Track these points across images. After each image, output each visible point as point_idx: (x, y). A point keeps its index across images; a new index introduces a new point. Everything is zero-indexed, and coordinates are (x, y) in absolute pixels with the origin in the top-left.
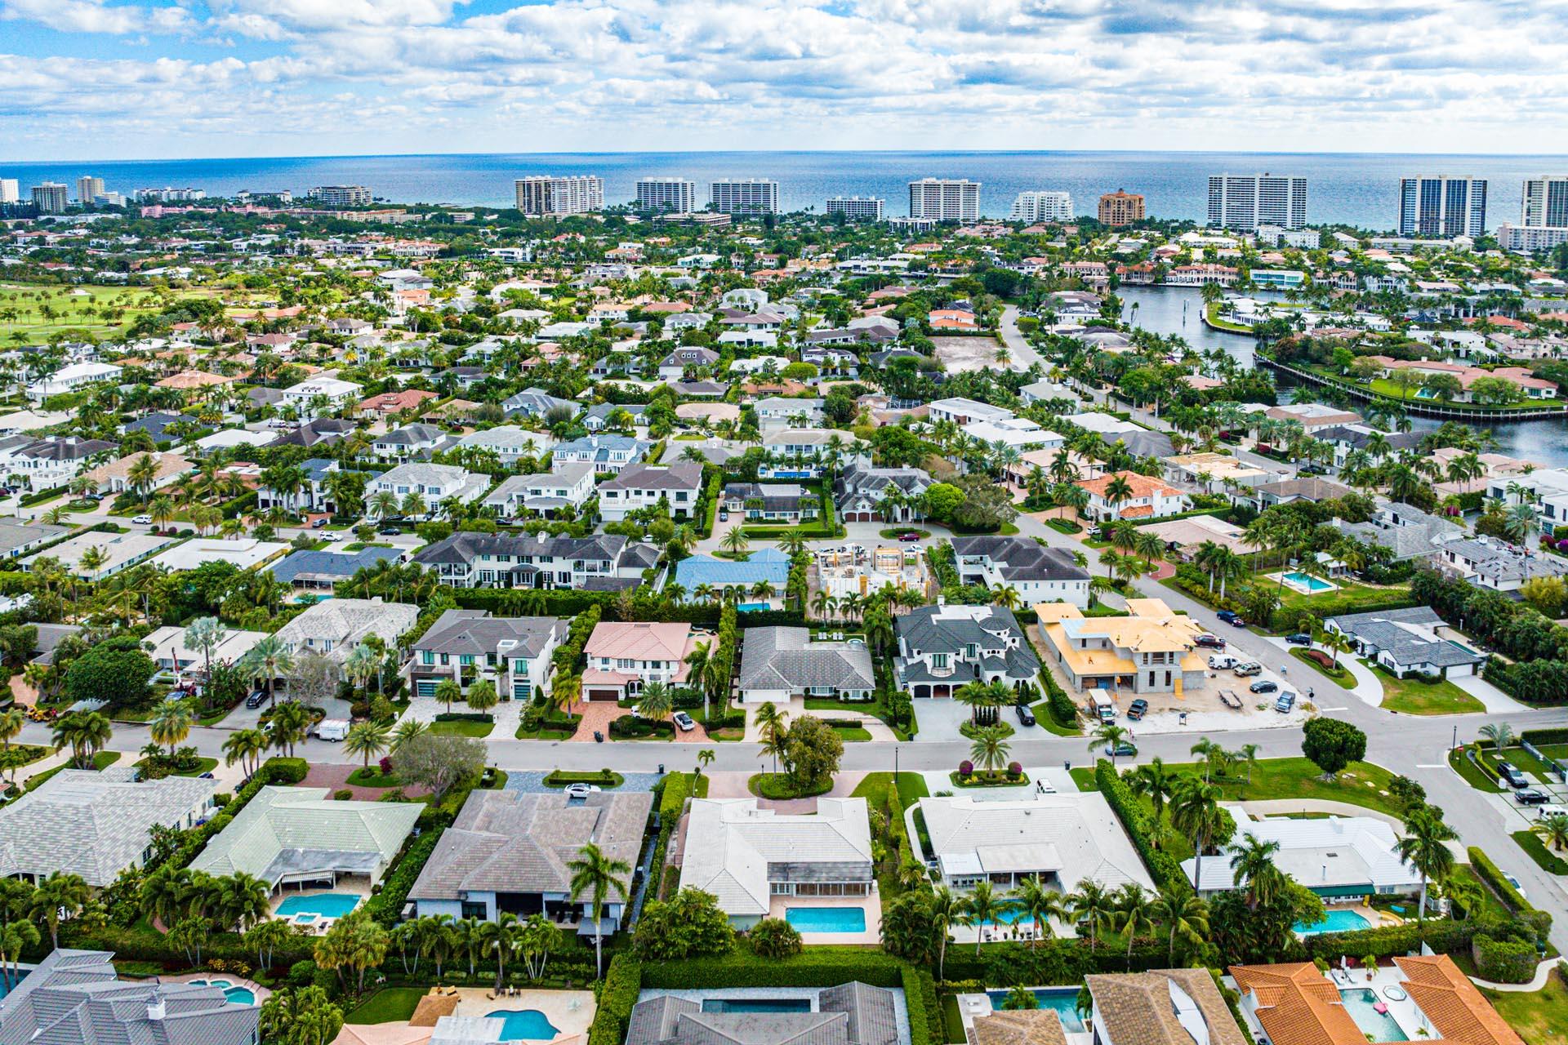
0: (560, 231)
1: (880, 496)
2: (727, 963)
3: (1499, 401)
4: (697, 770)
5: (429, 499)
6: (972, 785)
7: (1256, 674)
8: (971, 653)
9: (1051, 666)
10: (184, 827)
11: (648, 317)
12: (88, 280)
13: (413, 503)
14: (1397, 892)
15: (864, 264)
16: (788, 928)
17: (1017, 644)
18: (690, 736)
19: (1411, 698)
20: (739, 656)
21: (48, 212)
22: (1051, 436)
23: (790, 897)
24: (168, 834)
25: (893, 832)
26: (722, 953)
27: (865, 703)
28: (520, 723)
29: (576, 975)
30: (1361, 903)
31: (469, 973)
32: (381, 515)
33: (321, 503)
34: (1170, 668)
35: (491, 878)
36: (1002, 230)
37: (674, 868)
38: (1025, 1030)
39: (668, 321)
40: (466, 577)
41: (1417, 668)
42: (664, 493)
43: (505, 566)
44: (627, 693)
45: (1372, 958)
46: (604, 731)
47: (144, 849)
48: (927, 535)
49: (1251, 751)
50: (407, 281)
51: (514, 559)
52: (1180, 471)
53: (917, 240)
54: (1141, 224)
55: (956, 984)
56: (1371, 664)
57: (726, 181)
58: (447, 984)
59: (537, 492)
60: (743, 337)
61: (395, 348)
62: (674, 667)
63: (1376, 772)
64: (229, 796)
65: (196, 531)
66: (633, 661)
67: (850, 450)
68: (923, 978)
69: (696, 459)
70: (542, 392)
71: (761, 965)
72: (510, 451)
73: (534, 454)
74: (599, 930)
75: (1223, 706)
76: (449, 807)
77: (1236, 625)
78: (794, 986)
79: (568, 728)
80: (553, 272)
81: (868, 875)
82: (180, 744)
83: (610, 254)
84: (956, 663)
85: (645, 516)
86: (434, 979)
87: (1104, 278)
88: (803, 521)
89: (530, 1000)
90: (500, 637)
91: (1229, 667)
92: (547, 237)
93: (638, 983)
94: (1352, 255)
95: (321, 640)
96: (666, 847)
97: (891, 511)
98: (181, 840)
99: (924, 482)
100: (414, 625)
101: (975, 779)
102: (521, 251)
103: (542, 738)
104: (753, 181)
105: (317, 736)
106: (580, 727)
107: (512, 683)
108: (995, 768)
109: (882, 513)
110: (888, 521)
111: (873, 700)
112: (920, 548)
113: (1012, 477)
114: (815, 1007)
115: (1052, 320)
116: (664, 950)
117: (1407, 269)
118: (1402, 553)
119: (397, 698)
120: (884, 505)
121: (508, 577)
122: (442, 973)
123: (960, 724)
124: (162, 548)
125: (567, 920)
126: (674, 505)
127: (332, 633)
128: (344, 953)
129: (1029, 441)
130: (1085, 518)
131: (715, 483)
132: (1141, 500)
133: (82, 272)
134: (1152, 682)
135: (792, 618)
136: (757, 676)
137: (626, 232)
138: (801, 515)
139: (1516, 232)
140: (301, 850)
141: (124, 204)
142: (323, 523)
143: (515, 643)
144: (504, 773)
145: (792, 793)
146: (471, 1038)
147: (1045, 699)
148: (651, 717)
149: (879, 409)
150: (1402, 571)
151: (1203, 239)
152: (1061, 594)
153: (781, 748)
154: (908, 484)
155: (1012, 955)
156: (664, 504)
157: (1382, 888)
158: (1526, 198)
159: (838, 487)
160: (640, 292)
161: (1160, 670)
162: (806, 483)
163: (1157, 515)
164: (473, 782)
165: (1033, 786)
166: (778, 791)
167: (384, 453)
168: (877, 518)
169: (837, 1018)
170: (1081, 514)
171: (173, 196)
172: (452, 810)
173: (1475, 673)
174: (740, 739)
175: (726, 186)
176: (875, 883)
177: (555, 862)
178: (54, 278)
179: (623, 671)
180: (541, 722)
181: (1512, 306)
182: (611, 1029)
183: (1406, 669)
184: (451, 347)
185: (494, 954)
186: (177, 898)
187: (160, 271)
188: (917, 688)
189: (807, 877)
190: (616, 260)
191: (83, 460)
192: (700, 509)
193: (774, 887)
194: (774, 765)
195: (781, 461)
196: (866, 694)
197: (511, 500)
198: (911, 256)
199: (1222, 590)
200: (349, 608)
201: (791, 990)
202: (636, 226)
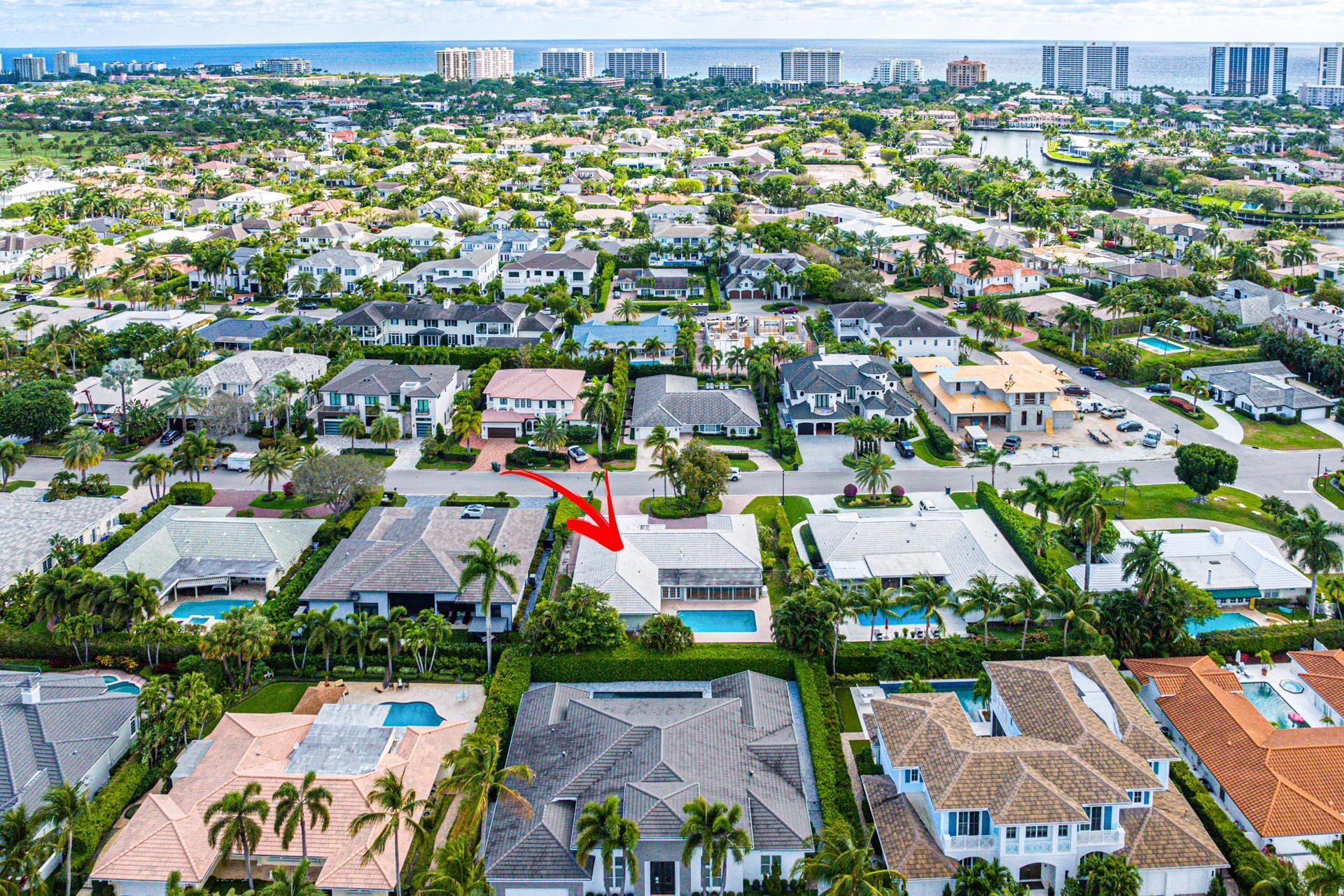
0: (474, 90)
1: (762, 275)
2: (618, 656)
3: (1316, 211)
4: (590, 493)
5: (345, 280)
6: (857, 506)
7: (1121, 417)
8: (851, 395)
9: (926, 409)
10: (87, 541)
11: (549, 149)
12: (55, 127)
13: (330, 281)
14: (1281, 596)
15: (741, 113)
16: (679, 623)
17: (895, 388)
18: (584, 466)
19: (1270, 436)
20: (631, 402)
21: (27, 79)
22: (916, 230)
23: (680, 601)
24: (70, 545)
25: (781, 544)
26: (612, 647)
27: (751, 439)
28: (420, 455)
29: (466, 669)
30: (1247, 607)
31: (357, 667)
32: (300, 294)
33: (246, 285)
34: (1042, 408)
35: (383, 578)
36: (863, 90)
37: (566, 577)
38: (927, 710)
39: (568, 151)
40: (377, 338)
41: (1273, 411)
42: (562, 273)
43: (412, 330)
44: (524, 431)
45: (1267, 653)
46: (501, 461)
47: (44, 558)
48: (806, 309)
49: (1126, 475)
50: (337, 124)
51: (421, 323)
52: (1036, 259)
53: (788, 96)
54: (983, 86)
55: (849, 678)
56: (1228, 409)
57: (620, 51)
58: (334, 678)
59: (445, 273)
60: (635, 162)
61: (323, 171)
62: (570, 407)
63: (1245, 496)
64: (134, 515)
65: (128, 304)
66: (529, 401)
67: (734, 239)
68: (816, 670)
69: (591, 248)
70: (454, 200)
71: (652, 658)
72: (422, 244)
73: (444, 245)
74: (489, 627)
75: (1092, 442)
76: (348, 522)
77: (1099, 378)
78: (686, 680)
79: (467, 460)
80: (467, 118)
81: (758, 580)
82: (91, 471)
83: (519, 106)
84: (838, 403)
85: (543, 291)
86: (322, 673)
87: (954, 122)
88: (691, 298)
89: (418, 693)
90: (404, 379)
91: (1095, 411)
92: (462, 94)
93: (528, 675)
94: (1170, 107)
95: (234, 384)
96: (559, 558)
97: (772, 287)
98: (83, 553)
99: (801, 262)
100: (324, 372)
101: (859, 501)
102: (439, 104)
103: (440, 469)
104: (644, 51)
105: (226, 466)
106: (479, 458)
107: (414, 422)
108: (879, 492)
109: (763, 291)
110: (769, 298)
111: (759, 437)
112: (800, 318)
113: (882, 266)
114: (708, 695)
115: (910, 150)
116: (555, 644)
117: (1220, 118)
118: (1247, 319)
119: (304, 436)
120: (766, 282)
121: (415, 339)
122: (331, 669)
123: (842, 456)
124: (96, 319)
125: (460, 621)
126: (571, 283)
127: (245, 378)
128: (230, 644)
129: (896, 235)
130: (951, 296)
131: (610, 267)
132: (1002, 279)
133: (51, 121)
134: (1024, 422)
135: (682, 369)
136: (647, 415)
137: (533, 92)
138: (688, 293)
139: (1315, 91)
140: (198, 559)
141: (94, 73)
142: (247, 301)
143: (418, 385)
144: (403, 497)
145: (682, 512)
146: (354, 723)
147: (922, 435)
148: (546, 449)
149: (759, 213)
150: (1249, 336)
151: (1039, 97)
152: (933, 350)
153: (672, 471)
154: (788, 265)
155: (906, 649)
156: (562, 281)
157: (1268, 592)
158: (1322, 63)
159: (723, 270)
160: (543, 132)
161: (1032, 411)
162: (692, 269)
163: (1017, 291)
164: (372, 501)
165: (916, 506)
166: (670, 512)
167: (306, 246)
168: (758, 295)
169: (731, 703)
170: (947, 291)
171: (138, 67)
172: (349, 525)
173: (1328, 416)
174: (631, 469)
175: (620, 55)
176: (765, 589)
177: (447, 564)
178: (26, 125)
179: (520, 410)
180: (441, 455)
181: (1320, 141)
182: (499, 716)
183: (1263, 411)
184: (372, 170)
185: (383, 650)
186: (68, 595)
187: (119, 119)
188: (800, 426)
189: (698, 581)
190: (524, 110)
191: (31, 252)
192: (596, 286)
193: (665, 590)
194: (665, 489)
195: (669, 250)
196: (752, 431)
197: (421, 280)
198: (783, 108)
199: (1084, 349)
200: (262, 357)
201: (683, 683)
202: (542, 87)
